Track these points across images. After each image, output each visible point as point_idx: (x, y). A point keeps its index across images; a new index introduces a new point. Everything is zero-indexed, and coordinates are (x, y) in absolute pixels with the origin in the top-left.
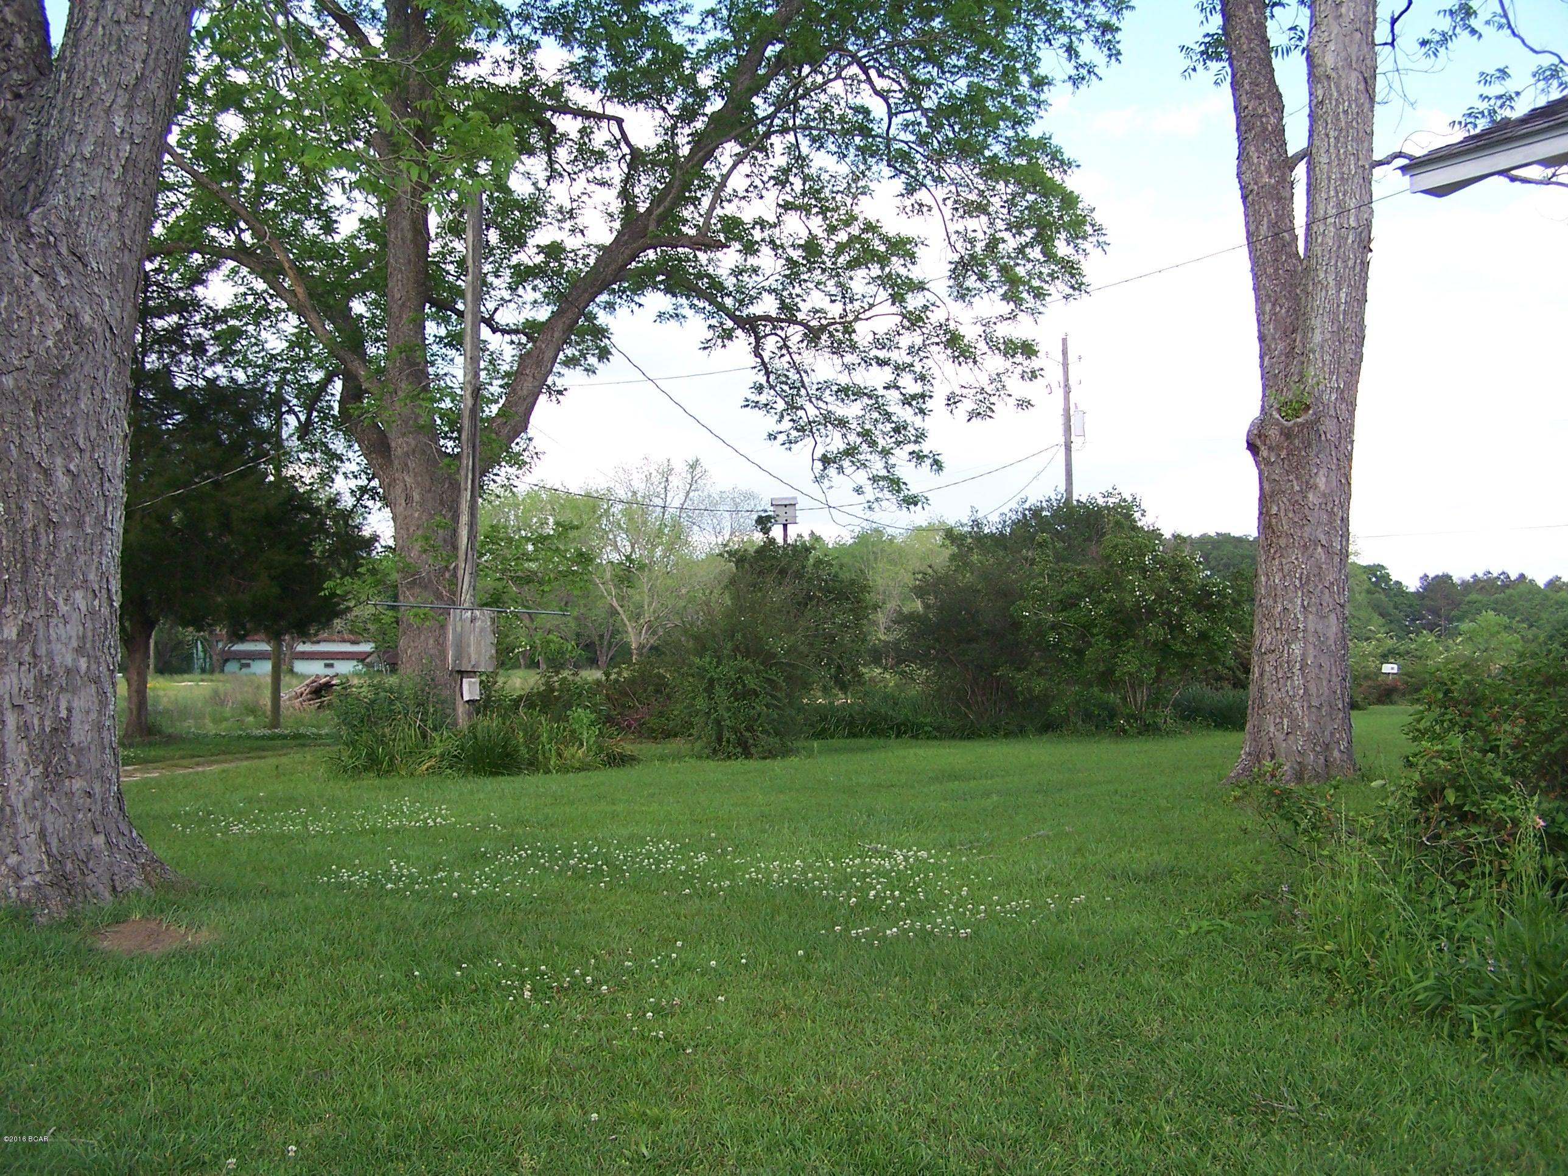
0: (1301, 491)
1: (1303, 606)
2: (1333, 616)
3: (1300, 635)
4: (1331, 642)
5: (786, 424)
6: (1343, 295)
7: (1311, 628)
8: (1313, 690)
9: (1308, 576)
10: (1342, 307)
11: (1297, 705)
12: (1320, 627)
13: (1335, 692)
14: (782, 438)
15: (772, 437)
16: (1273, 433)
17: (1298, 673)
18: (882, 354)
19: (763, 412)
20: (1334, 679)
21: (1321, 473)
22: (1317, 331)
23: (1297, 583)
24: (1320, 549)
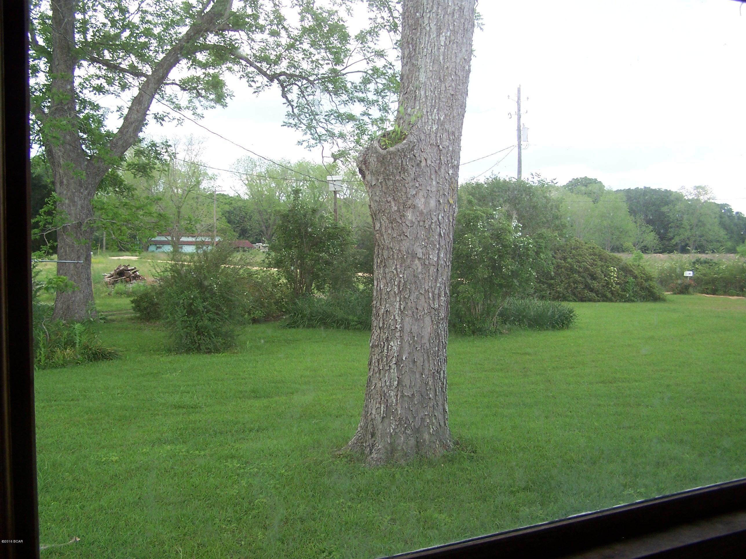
0: (399, 211)
1: (400, 309)
2: (427, 319)
3: (398, 334)
4: (425, 340)
5: (309, 136)
6: (442, 39)
7: (407, 328)
8: (406, 381)
9: (405, 284)
10: (442, 49)
11: (392, 394)
12: (415, 328)
13: (427, 384)
14: (305, 144)
15: (300, 143)
16: (373, 160)
17: (394, 366)
18: (360, 95)
19: (294, 129)
20: (426, 372)
21: (421, 194)
22: (422, 70)
23: (396, 289)
24: (417, 261)
